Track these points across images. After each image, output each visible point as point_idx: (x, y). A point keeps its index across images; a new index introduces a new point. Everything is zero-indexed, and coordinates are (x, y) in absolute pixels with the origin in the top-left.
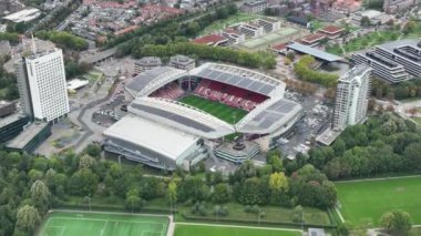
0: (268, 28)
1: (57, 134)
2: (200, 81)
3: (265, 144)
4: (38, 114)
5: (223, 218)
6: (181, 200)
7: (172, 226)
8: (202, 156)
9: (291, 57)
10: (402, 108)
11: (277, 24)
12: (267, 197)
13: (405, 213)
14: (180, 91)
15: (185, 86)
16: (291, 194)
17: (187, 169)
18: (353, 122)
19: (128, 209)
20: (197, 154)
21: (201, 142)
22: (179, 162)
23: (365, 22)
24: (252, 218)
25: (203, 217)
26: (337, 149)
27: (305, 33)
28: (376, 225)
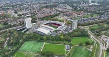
0: (63, 17)
1: (29, 30)
2: (52, 23)
3: (61, 32)
4: (27, 27)
5: (53, 43)
6: (46, 40)
7: (44, 44)
8: (51, 34)
9: (66, 20)
10: (82, 27)
11: (65, 16)
12: (60, 40)
13: (82, 42)
14: (49, 25)
15: (50, 24)
16: (64, 39)
17: (48, 35)
18: (75, 29)
19: (38, 41)
20: (50, 33)
21: (51, 31)
22: (47, 34)
23: (78, 16)
24: (57, 43)
25: (50, 43)
26: (72, 33)
27: (69, 18)
28: (77, 44)
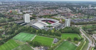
0: (60, 17)
1: (27, 24)
2: (49, 20)
3: (53, 27)
4: (26, 22)
6: (38, 33)
7: (36, 36)
9: (62, 19)
11: (62, 16)
12: (51, 34)
13: (70, 37)
15: (46, 21)
16: (54, 34)
17: (41, 29)
19: (31, 33)
21: (44, 26)
27: (65, 17)
